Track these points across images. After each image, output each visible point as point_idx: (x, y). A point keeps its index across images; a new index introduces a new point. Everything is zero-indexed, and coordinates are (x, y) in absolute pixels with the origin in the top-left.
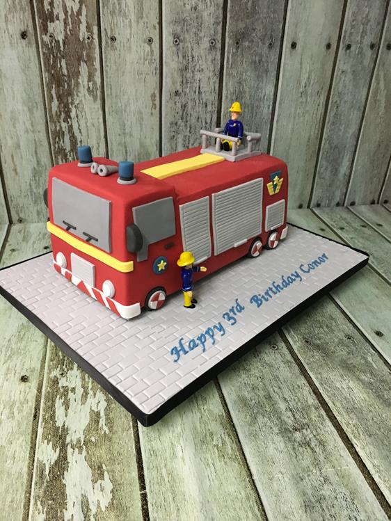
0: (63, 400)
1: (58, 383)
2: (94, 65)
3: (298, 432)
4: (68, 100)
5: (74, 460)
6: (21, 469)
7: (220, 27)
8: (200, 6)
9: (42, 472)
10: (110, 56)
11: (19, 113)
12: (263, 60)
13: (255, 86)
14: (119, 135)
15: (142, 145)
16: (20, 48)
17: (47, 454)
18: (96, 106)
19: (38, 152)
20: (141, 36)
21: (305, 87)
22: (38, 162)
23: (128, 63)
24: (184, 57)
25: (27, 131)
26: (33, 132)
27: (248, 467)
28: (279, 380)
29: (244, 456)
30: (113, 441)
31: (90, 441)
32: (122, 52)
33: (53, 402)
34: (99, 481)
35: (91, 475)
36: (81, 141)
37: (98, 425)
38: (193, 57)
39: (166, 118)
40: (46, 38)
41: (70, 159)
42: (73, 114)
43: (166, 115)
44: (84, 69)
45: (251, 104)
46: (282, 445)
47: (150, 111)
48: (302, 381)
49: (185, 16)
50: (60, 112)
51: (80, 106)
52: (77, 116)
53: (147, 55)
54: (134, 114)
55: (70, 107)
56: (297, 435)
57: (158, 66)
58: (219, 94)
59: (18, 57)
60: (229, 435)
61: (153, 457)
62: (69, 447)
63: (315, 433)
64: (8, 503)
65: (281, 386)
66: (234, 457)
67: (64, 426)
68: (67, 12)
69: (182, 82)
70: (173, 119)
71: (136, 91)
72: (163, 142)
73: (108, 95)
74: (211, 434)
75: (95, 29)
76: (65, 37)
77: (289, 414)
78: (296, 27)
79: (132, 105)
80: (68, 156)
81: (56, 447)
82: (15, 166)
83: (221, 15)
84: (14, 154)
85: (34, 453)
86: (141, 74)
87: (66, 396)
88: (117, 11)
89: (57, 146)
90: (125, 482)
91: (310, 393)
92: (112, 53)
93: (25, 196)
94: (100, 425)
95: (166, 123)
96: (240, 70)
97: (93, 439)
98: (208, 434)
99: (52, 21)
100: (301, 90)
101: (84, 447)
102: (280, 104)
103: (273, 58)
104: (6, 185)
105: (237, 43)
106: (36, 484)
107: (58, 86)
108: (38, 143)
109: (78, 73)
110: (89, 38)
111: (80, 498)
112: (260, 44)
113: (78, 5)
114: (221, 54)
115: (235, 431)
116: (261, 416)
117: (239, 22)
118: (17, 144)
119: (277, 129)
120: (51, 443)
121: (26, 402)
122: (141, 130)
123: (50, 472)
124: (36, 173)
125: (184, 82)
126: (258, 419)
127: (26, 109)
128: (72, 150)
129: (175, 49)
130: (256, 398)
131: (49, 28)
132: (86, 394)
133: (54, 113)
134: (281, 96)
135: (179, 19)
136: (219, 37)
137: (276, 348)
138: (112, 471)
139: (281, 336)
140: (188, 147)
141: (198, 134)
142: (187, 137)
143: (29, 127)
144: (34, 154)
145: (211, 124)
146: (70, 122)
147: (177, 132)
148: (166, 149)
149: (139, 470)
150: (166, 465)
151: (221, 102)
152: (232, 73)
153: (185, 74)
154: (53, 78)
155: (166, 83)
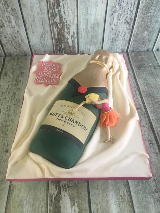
5: (64, 195)
6: (44, 196)
9: (52, 198)
11: (34, 4)
14: (85, 14)
15: (95, 19)
17: (53, 191)
19: (44, 24)
22: (44, 29)
25: (38, 13)
26: (41, 14)
27: (134, 209)
29: (133, 203)
30: (79, 187)
31: (70, 186)
34: (73, 206)
35: (70, 203)
41: (59, 27)
42: (61, 4)
43: (110, 3)
46: (149, 199)
47: (102, 2)
50: (55, 3)
52: (63, 5)
54: (93, 3)
56: (157, 195)
60: (127, 191)
61: (95, 198)
62: (62, 188)
65: (152, 167)
66: (128, 203)
70: (114, 5)
72: (107, 17)
74: (119, 190)
77: (154, 183)
80: (58, 26)
81: (57, 187)
82: (33, 31)
84: (32, 25)
85: (48, 189)
89: (53, 20)
90: (83, 209)
93: (38, 45)
95: (109, 7)
97: (71, 185)
98: (118, 189)
101: (67, 189)
104: (30, 40)
106: (50, 204)
108: (43, 20)
115: (130, 189)
116: (141, 183)
118: (33, 20)
120: (55, 185)
122: (96, 11)
123: (54, 199)
124: (43, 34)
126: (140, 184)
127: (37, 2)
128: (60, 23)
133: (51, 3)
137: (151, 144)
138: (79, 202)
139: (155, 138)
140: (120, 19)
141: (126, 12)
142: (120, 14)
143: (39, 11)
144: (42, 25)
145: (134, 6)
146: (59, 8)
147: (115, 12)
148: (108, 21)
149: (89, 204)
150: (100, 203)
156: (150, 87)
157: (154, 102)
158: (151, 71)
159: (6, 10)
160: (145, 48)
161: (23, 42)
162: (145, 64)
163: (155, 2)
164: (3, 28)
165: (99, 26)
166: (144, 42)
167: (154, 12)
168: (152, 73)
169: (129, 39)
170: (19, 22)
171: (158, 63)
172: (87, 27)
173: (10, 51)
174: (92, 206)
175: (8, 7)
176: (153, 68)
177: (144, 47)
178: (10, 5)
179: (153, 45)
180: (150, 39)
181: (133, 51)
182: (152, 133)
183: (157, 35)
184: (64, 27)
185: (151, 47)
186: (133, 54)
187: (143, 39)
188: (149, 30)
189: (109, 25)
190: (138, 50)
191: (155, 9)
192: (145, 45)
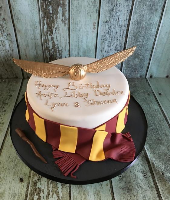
0: (38, 197)
1: (36, 185)
2: (65, 8)
4: (52, 25)
11: (28, 31)
13: (149, 17)
14: (76, 42)
15: (86, 46)
18: (65, 28)
19: (37, 48)
22: (37, 53)
23: (82, 7)
24: (112, 4)
25: (32, 39)
26: (35, 39)
33: (33, 197)
36: (57, 45)
38: (117, 4)
39: (100, 33)
41: (52, 52)
42: (54, 32)
43: (100, 32)
44: (60, 10)
45: (146, 26)
47: (92, 32)
50: (48, 31)
51: (58, 28)
52: (56, 33)
53: (93, 3)
54: (84, 32)
55: (53, 28)
57: (98, 9)
58: (128, 22)
59: (28, 5)
69: (110, 16)
70: (103, 34)
71: (86, 21)
72: (98, 45)
73: (71, 23)
79: (83, 28)
80: (51, 51)
82: (26, 54)
84: (26, 49)
86: (89, 12)
87: (39, 194)
89: (45, 46)
95: (100, 36)
96: (142, 10)
102: (162, 27)
103: (160, 4)
107: (47, 18)
108: (37, 45)
118: (27, 44)
119: (158, 39)
121: (21, 195)
122: (87, 38)
124: (36, 57)
127: (31, 29)
128: (53, 48)
132: (49, 194)
133: (45, 31)
137: (146, 177)
140: (110, 47)
141: (116, 40)
142: (110, 42)
143: (33, 37)
144: (35, 50)
145: (123, 35)
146: (52, 35)
147: (105, 40)
148: (99, 48)
151: (129, 25)
152: (137, 11)
153: (112, 12)
154: (45, 15)
155: (101, 17)
158: (145, 97)
159: (1, 36)
162: (138, 91)
163: (143, 33)
165: (90, 52)
166: (136, 69)
167: (143, 41)
168: (146, 99)
169: (121, 65)
170: (13, 46)
171: (152, 90)
172: (79, 53)
173: (1, 73)
175: (4, 32)
176: (147, 94)
177: (137, 74)
178: (6, 31)
179: (145, 72)
180: (142, 66)
182: (146, 163)
184: (56, 52)
185: (144, 73)
187: (135, 66)
188: (140, 58)
189: (100, 52)
190: (131, 76)
191: (144, 39)
192: (138, 72)
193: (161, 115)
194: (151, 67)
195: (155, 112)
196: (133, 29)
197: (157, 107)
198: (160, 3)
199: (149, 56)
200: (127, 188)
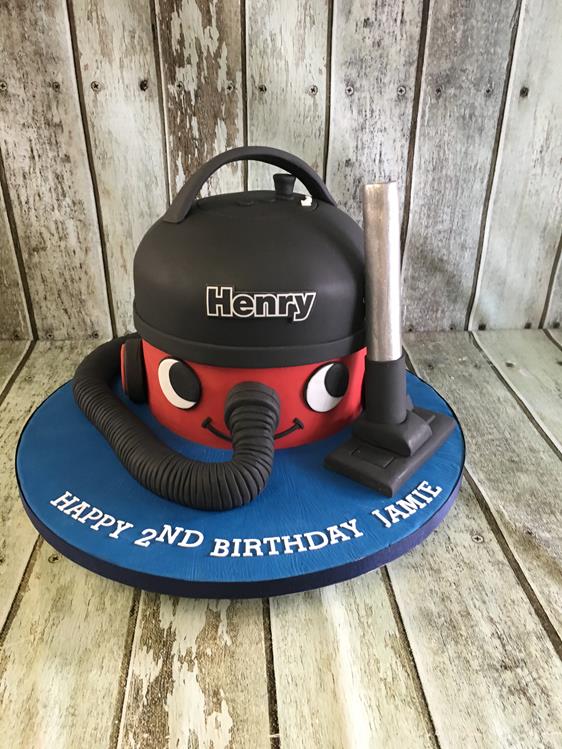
2: (234, 124)
3: (509, 672)
5: (182, 679)
6: (110, 684)
7: (413, 70)
8: (387, 41)
9: (138, 690)
10: (258, 111)
11: (133, 191)
12: (477, 114)
13: (463, 150)
16: (138, 104)
17: (145, 667)
18: (236, 181)
20: (302, 84)
21: (541, 152)
23: (281, 122)
24: (360, 112)
25: (142, 215)
26: (150, 215)
27: (430, 716)
28: (484, 589)
29: (425, 699)
30: (236, 657)
31: (205, 654)
32: (274, 107)
34: (215, 713)
35: (203, 703)
37: (216, 631)
38: (372, 111)
40: (173, 89)
43: (332, 192)
44: (221, 129)
45: (456, 176)
46: (482, 690)
48: (520, 594)
49: (364, 54)
51: (214, 181)
53: (309, 111)
56: (508, 675)
57: (323, 126)
58: (408, 163)
59: (135, 115)
60: (404, 666)
61: (292, 687)
62: (176, 659)
63: (535, 675)
64: (89, 730)
65: (486, 599)
66: (409, 699)
67: (170, 628)
68: (202, 53)
69: (357, 147)
70: (340, 197)
74: (377, 661)
75: (239, 75)
76: (199, 88)
77: (497, 642)
78: (529, 64)
81: (159, 658)
82: (124, 261)
83: (416, 52)
84: (124, 246)
85: (128, 664)
86: (299, 136)
88: (269, 51)
90: (250, 719)
91: (530, 614)
92: (261, 108)
94: (220, 632)
96: (442, 128)
97: (209, 652)
98: (372, 661)
99: (182, 65)
100: (534, 157)
101: (196, 662)
102: (501, 177)
103: (491, 112)
104: (112, 287)
105: (438, 91)
106: (129, 707)
107: (186, 154)
109: (213, 135)
110: (229, 88)
111: (187, 734)
112: (473, 91)
113: (217, 44)
114: (413, 107)
115: (413, 660)
116: (453, 642)
117: (443, 60)
118: (128, 232)
119: (494, 212)
120: (151, 652)
123: (148, 693)
125: (360, 147)
126: (448, 646)
127: (142, 184)
129: (347, 101)
130: (447, 614)
131: (177, 75)
134: (502, 165)
135: (355, 59)
136: (412, 82)
137: (480, 541)
138: (233, 701)
139: (489, 523)
143: (145, 208)
149: (270, 703)
150: (308, 701)
151: (411, 174)
152: (428, 133)
153: (360, 135)
154: (180, 143)
155: (334, 148)
156: (465, 408)
157: (480, 439)
158: (468, 372)
159: (56, 207)
160: (445, 320)
161: (91, 293)
162: (447, 359)
163: (449, 195)
164: (42, 253)
167: (452, 221)
170: (89, 238)
171: (485, 356)
173: (50, 321)
174: (279, 710)
175: (65, 196)
176: (471, 366)
177: (442, 319)
178: (70, 193)
179: (465, 312)
180: (454, 295)
181: (410, 330)
182: (480, 511)
183: (471, 284)
185: (460, 316)
186: (412, 337)
187: (434, 294)
190: (424, 326)
191: (453, 213)
192: (443, 311)
193: (515, 408)
194: (479, 300)
195: (499, 405)
196: (422, 185)
197: (502, 392)
198: (491, 109)
199: (473, 265)
200: (428, 566)
